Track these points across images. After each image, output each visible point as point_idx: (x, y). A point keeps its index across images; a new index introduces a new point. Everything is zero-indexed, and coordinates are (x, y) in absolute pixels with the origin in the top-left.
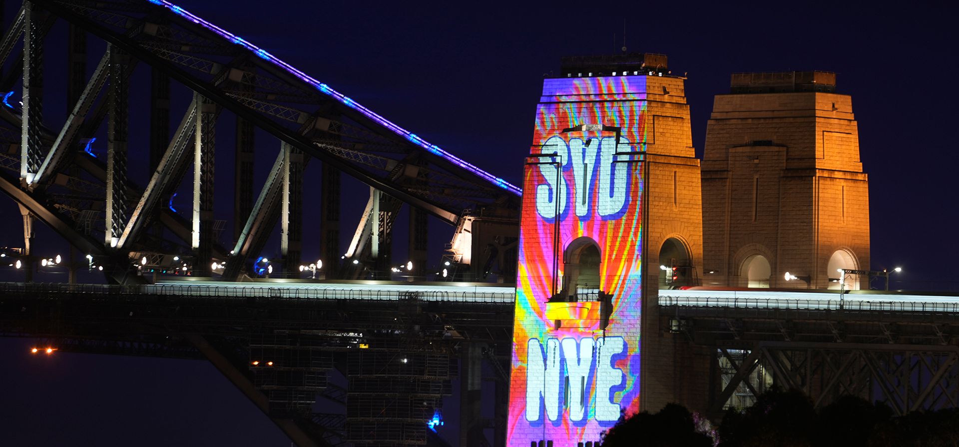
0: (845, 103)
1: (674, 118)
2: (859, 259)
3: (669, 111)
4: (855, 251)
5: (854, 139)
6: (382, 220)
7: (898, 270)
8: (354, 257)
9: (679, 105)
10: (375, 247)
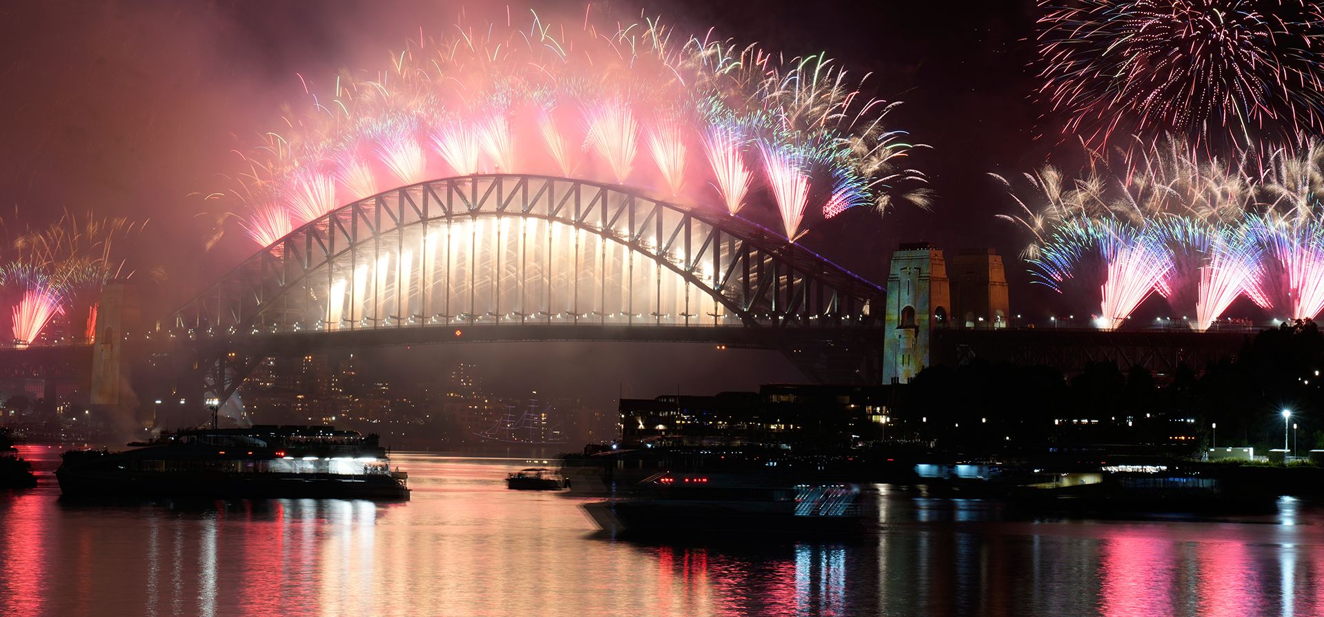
0: (999, 258)
1: (939, 264)
2: (1005, 313)
3: (937, 262)
4: (1004, 310)
5: (1003, 270)
6: (838, 301)
7: (1019, 316)
8: (828, 313)
9: (941, 260)
10: (836, 310)
